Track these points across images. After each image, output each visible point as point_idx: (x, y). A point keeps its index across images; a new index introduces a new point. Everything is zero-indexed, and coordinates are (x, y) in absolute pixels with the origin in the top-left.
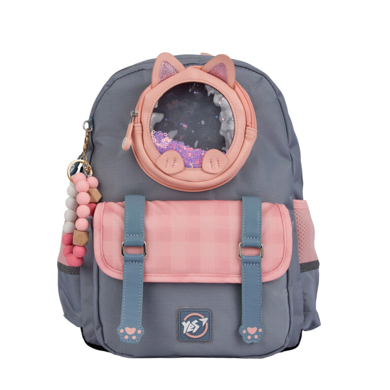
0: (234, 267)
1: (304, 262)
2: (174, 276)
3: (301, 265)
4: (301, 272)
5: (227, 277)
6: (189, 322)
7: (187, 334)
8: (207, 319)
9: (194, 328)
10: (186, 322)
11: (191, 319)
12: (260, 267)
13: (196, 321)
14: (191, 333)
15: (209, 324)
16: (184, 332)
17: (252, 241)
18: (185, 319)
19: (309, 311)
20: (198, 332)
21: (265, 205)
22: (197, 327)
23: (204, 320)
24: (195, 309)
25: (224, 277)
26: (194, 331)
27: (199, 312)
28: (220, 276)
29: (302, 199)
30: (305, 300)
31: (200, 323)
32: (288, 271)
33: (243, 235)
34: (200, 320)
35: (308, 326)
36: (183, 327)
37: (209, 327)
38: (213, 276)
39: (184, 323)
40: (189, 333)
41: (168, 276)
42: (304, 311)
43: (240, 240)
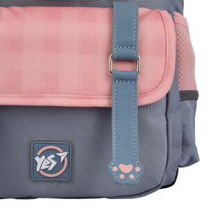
0: (103, 85)
1: (184, 89)
2: (25, 97)
3: (181, 92)
4: (181, 100)
5: (94, 98)
6: (43, 157)
7: (41, 172)
8: (66, 153)
9: (50, 165)
10: (40, 157)
11: (46, 153)
12: (135, 85)
13: (53, 156)
14: (45, 170)
15: (68, 159)
16: (38, 170)
17: (126, 52)
18: (39, 154)
19: (188, 145)
20: (56, 169)
21: (142, 11)
22: (54, 163)
23: (63, 155)
24: (52, 141)
25: (89, 98)
26: (50, 169)
27: (56, 145)
28: (85, 98)
29: (182, 13)
30: (183, 133)
31: (57, 158)
32: (167, 95)
33: (114, 44)
34: (58, 154)
35: (185, 162)
36: (37, 163)
37: (68, 163)
38: (77, 98)
39: (37, 159)
40: (43, 170)
41: (16, 97)
42: (182, 145)
43: (110, 51)
